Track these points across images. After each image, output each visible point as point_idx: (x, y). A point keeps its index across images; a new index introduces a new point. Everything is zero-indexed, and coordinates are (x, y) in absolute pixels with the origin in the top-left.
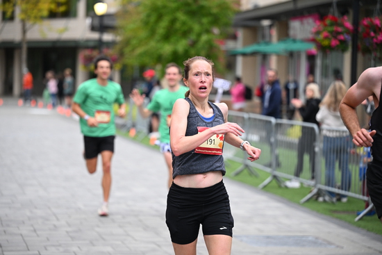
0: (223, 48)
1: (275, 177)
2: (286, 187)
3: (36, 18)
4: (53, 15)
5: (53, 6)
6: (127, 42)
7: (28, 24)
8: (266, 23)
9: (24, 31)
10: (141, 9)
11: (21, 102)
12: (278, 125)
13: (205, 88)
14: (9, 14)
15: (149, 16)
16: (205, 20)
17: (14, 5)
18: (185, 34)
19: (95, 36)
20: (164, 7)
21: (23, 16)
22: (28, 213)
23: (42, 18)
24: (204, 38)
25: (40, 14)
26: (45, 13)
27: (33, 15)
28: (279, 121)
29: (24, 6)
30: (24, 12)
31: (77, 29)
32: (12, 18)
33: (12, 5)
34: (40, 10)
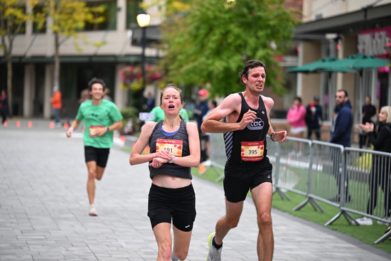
0: (282, 64)
1: (343, 212)
2: (358, 224)
3: (70, 29)
4: (89, 27)
5: (90, 17)
6: (173, 58)
7: (62, 37)
8: (331, 36)
9: (57, 45)
10: (189, 20)
11: (52, 124)
12: (346, 152)
13: (173, 107)
14: (40, 26)
15: (198, 28)
16: (261, 33)
17: (47, 15)
18: (239, 49)
19: (138, 50)
20: (216, 18)
21: (56, 28)
22: (64, 252)
23: (77, 30)
24: (261, 53)
25: (74, 26)
26: (81, 25)
27: (67, 27)
28: (347, 148)
29: (57, 17)
30: (58, 23)
31: (117, 42)
32: (43, 31)
33: (43, 15)
34: (75, 21)
